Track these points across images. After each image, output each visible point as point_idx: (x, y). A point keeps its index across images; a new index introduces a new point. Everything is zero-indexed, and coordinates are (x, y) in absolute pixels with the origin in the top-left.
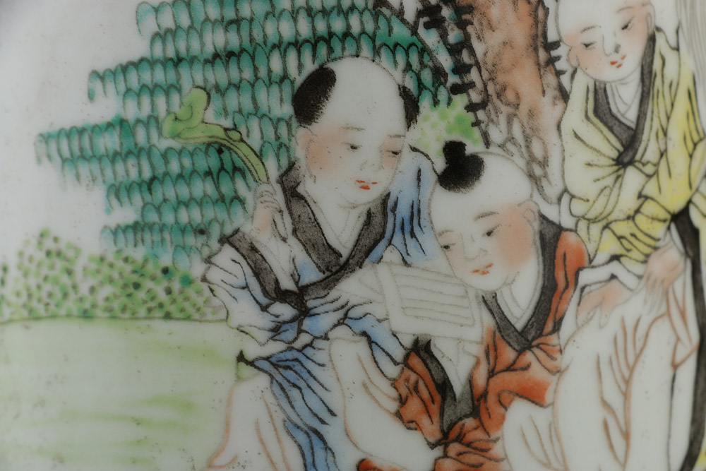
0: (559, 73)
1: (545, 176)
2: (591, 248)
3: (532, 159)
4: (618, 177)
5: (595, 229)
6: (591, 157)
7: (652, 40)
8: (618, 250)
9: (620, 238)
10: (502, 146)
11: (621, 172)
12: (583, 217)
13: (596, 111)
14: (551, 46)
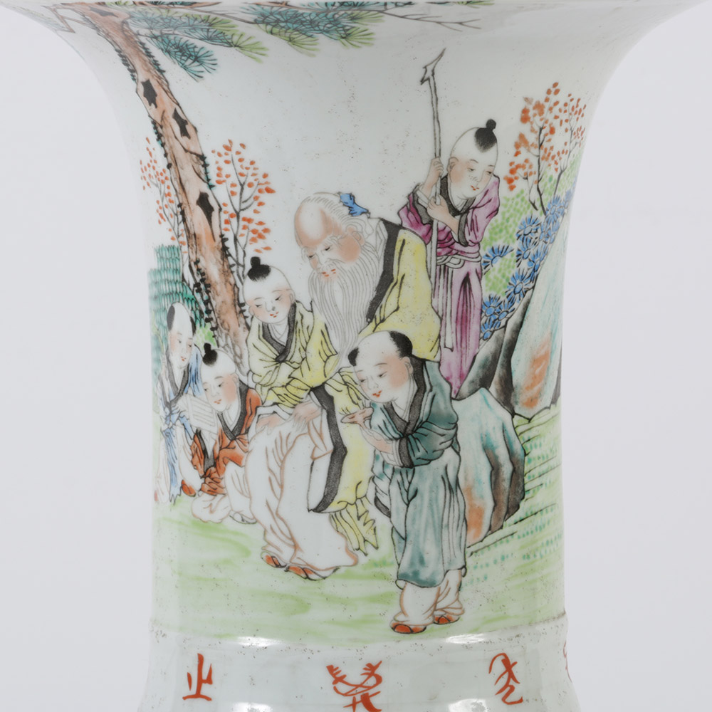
0: (245, 317)
1: (242, 362)
2: (263, 398)
3: (236, 355)
4: (277, 367)
5: (265, 389)
6: (263, 357)
7: (294, 306)
8: (277, 400)
9: (278, 395)
10: (224, 347)
11: (278, 365)
12: (259, 383)
13: (264, 336)
14: (241, 305)
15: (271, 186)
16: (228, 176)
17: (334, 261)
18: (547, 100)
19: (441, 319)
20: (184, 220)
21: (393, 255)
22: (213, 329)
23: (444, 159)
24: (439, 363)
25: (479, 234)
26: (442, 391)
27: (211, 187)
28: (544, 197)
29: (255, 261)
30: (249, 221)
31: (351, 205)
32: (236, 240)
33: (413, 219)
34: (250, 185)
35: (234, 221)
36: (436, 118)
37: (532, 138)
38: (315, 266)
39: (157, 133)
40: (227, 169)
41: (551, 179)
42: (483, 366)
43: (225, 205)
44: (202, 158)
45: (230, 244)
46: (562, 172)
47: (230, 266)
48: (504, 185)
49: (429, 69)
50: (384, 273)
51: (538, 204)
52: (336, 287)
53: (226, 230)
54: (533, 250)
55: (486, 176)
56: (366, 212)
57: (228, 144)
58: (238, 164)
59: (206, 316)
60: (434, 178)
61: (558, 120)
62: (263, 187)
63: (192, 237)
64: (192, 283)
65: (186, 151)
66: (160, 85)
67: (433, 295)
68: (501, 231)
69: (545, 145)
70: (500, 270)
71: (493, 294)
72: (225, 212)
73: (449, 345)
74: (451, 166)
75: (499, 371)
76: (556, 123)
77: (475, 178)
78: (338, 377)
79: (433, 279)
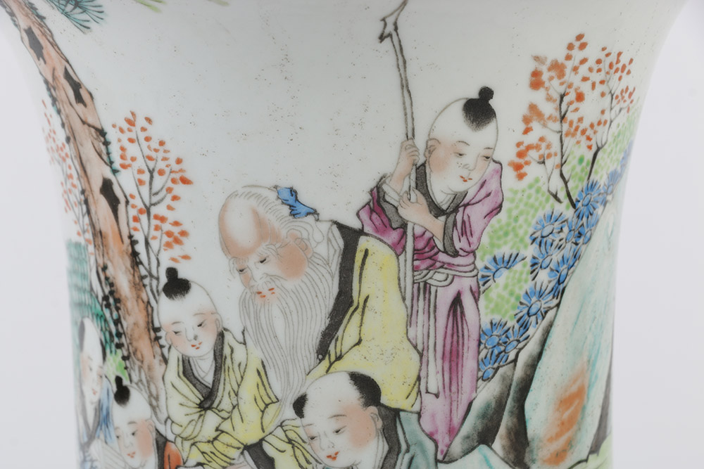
0: (162, 347)
1: (158, 406)
2: (185, 456)
3: (151, 395)
4: (201, 415)
5: (187, 444)
6: (183, 400)
7: (221, 336)
8: (202, 460)
9: (203, 453)
10: (137, 384)
11: (203, 413)
12: (179, 436)
13: (184, 373)
14: (157, 330)
15: (188, 175)
16: (133, 159)
17: (272, 277)
18: (568, 57)
19: (421, 355)
20: (88, 212)
21: (352, 270)
22: (124, 358)
23: (420, 142)
24: (419, 414)
25: (474, 240)
26: (424, 451)
27: (115, 172)
28: (569, 185)
29: (172, 272)
30: (163, 219)
31: (293, 202)
32: (147, 243)
33: (378, 222)
34: (161, 173)
35: (144, 218)
36: (405, 86)
37: (548, 109)
38: (247, 283)
39: (51, 96)
40: (133, 150)
41: (581, 160)
42: (483, 416)
43: (132, 197)
44: (102, 133)
45: (140, 248)
46: (599, 149)
47: (142, 278)
48: (509, 174)
49: (390, 21)
50: (340, 294)
51: (562, 195)
52: (276, 312)
53: (136, 229)
54: (556, 256)
55: (482, 162)
56: (314, 212)
57: (130, 117)
58: (144, 144)
59: (116, 340)
60: (405, 166)
61: (589, 83)
62: (177, 176)
63: (98, 235)
64: (100, 295)
65: (84, 122)
66: (44, 34)
67: (409, 323)
68: (506, 234)
69: (569, 116)
70: (506, 287)
71: (496, 318)
72: (134, 206)
73: (433, 389)
74: (430, 150)
75: (506, 421)
76: (585, 88)
77: (465, 166)
78: (279, 432)
79: (408, 302)
